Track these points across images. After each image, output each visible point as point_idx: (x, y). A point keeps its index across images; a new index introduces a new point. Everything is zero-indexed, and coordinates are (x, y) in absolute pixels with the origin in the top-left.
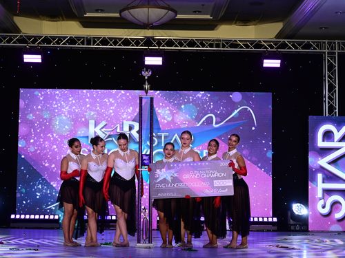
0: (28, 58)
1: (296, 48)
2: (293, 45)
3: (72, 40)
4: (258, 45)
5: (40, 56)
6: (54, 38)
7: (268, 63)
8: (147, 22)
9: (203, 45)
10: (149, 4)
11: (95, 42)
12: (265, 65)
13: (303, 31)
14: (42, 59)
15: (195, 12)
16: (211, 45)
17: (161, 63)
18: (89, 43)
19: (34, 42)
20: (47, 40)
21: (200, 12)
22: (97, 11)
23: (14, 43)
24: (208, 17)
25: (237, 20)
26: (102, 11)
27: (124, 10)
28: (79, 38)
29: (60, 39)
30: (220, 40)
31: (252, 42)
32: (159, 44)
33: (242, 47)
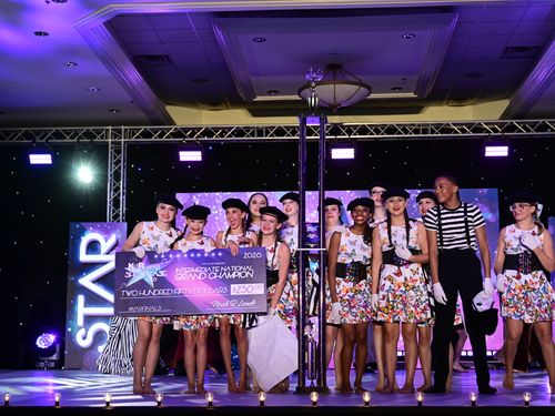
0: (185, 156)
1: (528, 130)
2: (524, 127)
3: (239, 132)
4: (477, 128)
5: (199, 153)
6: (216, 129)
7: (491, 151)
8: (332, 102)
9: (406, 132)
10: (335, 79)
11: (267, 133)
12: (487, 154)
13: (536, 108)
14: (202, 156)
15: (394, 90)
16: (416, 131)
17: (352, 156)
18: (260, 134)
19: (191, 136)
20: (208, 132)
21: (400, 89)
22: (270, 93)
23: (168, 137)
24: (411, 95)
25: (449, 99)
26: (276, 93)
27: (304, 88)
28: (248, 129)
29: (224, 130)
30: (428, 125)
31: (469, 125)
32: (349, 132)
33: (456, 132)
